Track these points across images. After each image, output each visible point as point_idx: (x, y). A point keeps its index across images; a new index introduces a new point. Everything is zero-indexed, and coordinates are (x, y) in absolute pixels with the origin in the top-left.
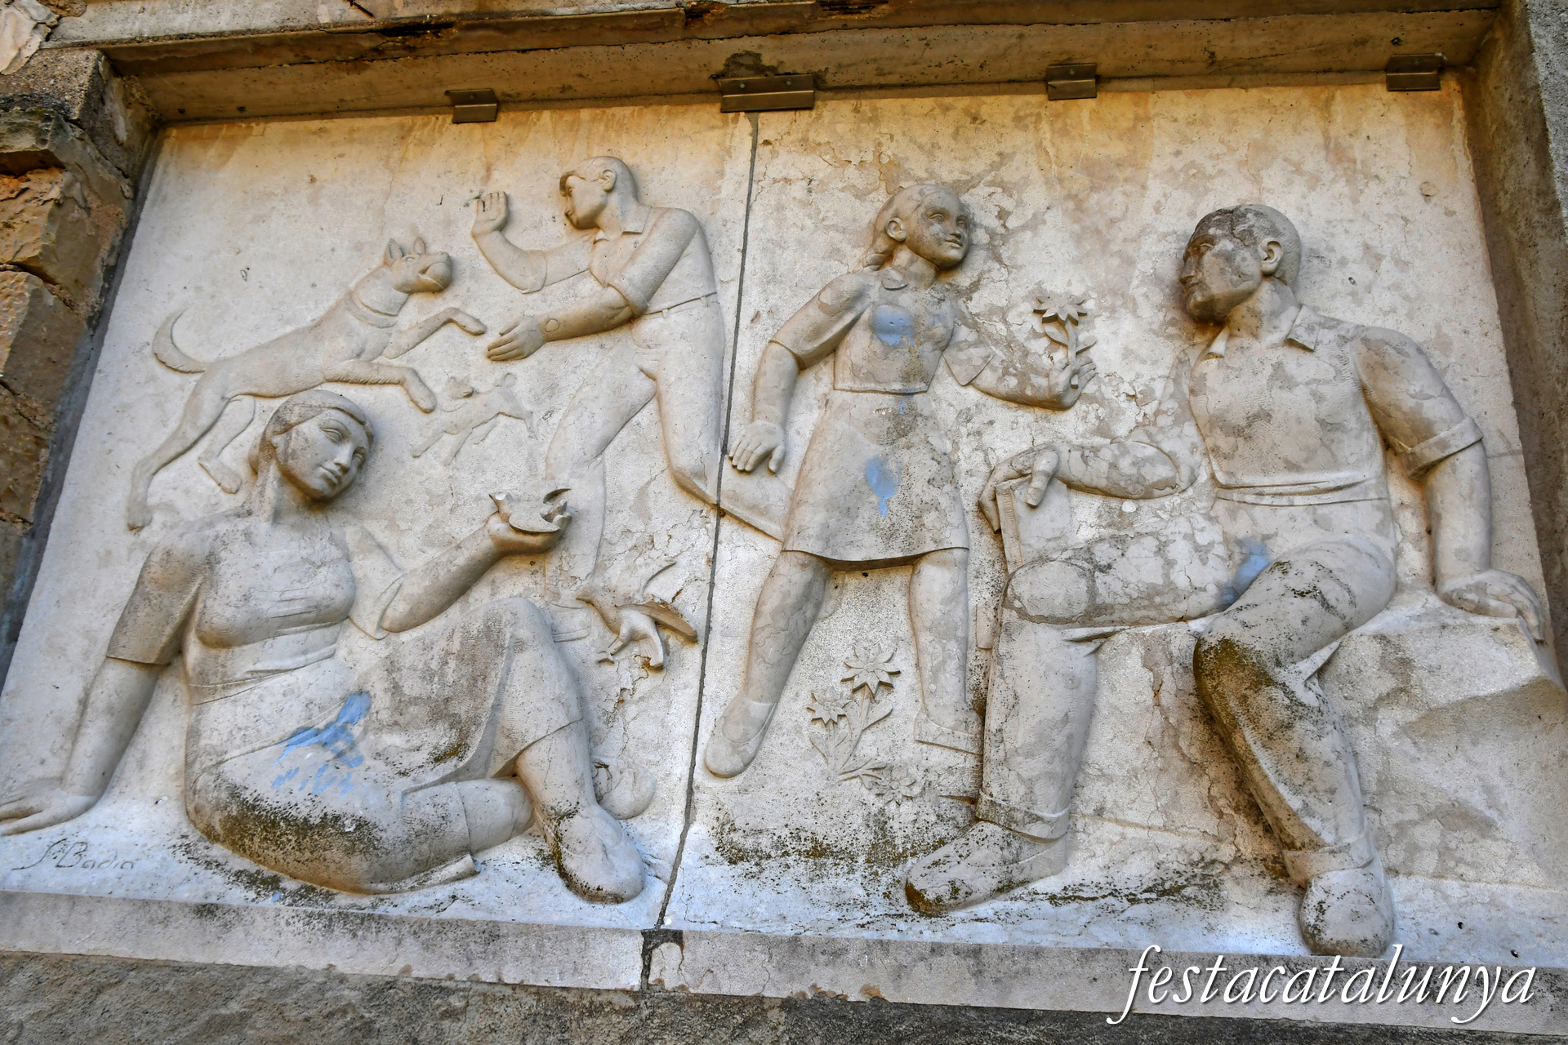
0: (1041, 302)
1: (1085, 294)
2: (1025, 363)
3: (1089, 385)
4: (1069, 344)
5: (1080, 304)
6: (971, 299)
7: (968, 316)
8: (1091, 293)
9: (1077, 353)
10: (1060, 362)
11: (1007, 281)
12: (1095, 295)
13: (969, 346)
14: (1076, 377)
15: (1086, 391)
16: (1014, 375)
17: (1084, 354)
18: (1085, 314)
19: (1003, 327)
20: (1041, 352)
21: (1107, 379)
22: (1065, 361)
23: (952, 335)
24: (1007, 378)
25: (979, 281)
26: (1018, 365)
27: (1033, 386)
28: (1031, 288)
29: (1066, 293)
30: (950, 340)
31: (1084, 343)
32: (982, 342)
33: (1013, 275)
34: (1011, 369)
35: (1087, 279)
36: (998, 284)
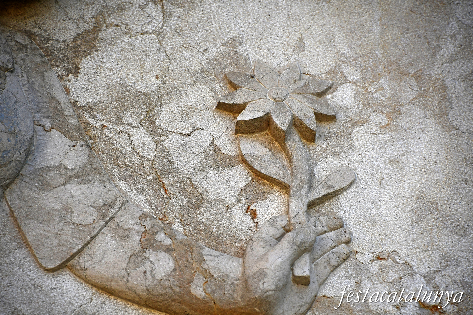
0: (234, 87)
1: (332, 72)
2: (194, 222)
3: (334, 279)
4: (293, 185)
5: (320, 95)
6: (76, 71)
7: (69, 111)
8: (347, 70)
9: (311, 205)
10: (272, 223)
11: (159, 33)
12: (356, 76)
13: (68, 180)
14: (306, 258)
15: (327, 291)
16: (168, 250)
17: (326, 207)
18: (332, 118)
19: (148, 139)
20: (231, 200)
21: (375, 267)
22: (282, 222)
23: (28, 153)
24: (151, 255)
25: (96, 30)
26: (177, 226)
27: (208, 276)
28: (213, 52)
29: (292, 68)
30: (24, 163)
31: (326, 182)
32: (98, 171)
33: (173, 22)
34: (161, 236)
35: (339, 38)
36: (139, 41)
